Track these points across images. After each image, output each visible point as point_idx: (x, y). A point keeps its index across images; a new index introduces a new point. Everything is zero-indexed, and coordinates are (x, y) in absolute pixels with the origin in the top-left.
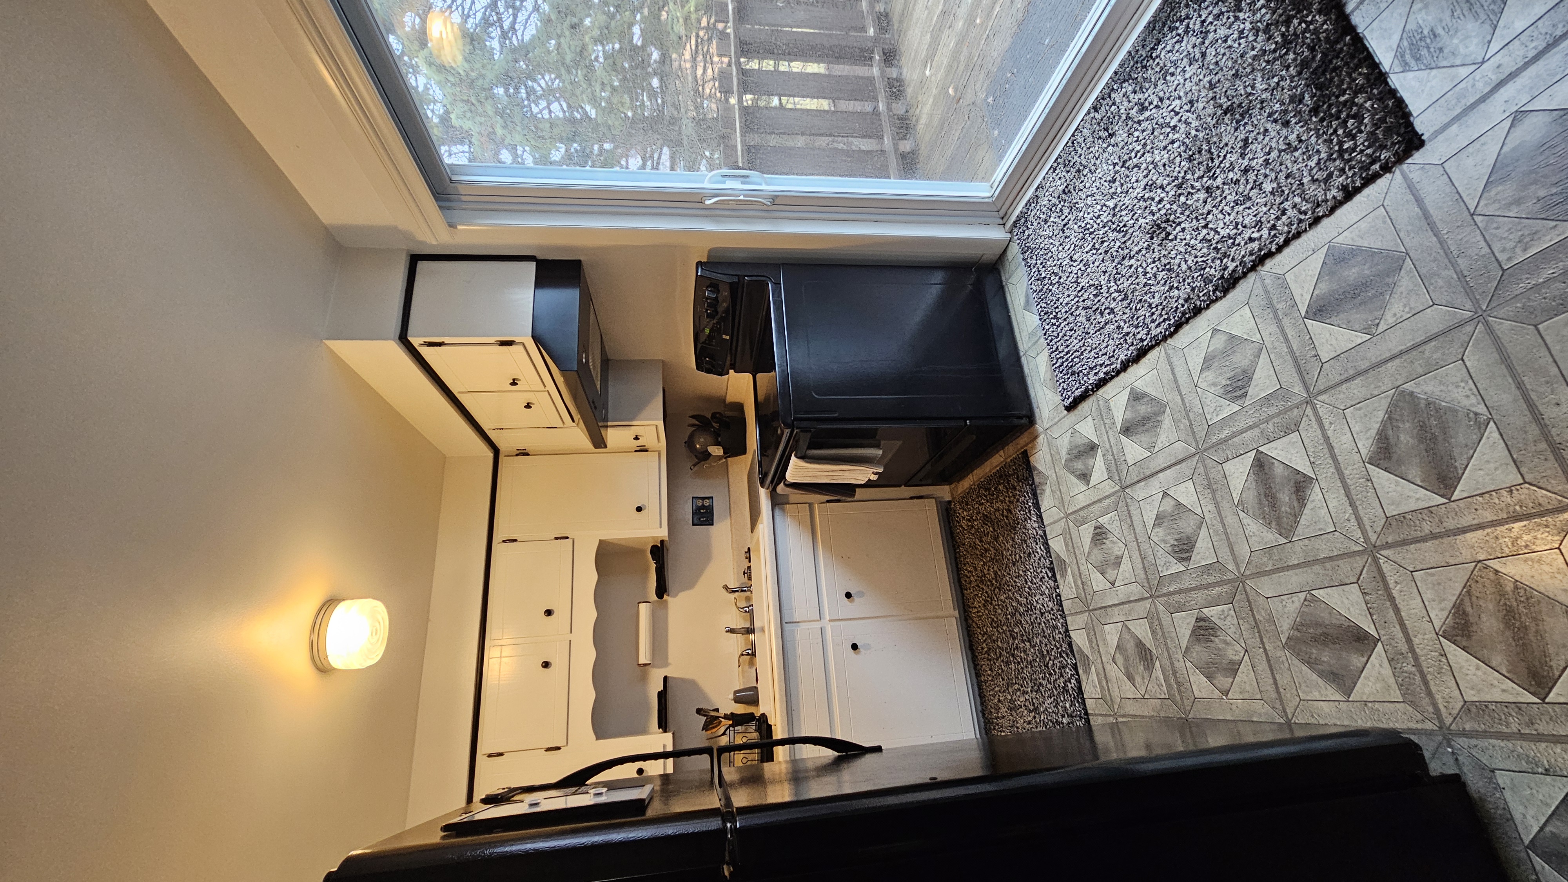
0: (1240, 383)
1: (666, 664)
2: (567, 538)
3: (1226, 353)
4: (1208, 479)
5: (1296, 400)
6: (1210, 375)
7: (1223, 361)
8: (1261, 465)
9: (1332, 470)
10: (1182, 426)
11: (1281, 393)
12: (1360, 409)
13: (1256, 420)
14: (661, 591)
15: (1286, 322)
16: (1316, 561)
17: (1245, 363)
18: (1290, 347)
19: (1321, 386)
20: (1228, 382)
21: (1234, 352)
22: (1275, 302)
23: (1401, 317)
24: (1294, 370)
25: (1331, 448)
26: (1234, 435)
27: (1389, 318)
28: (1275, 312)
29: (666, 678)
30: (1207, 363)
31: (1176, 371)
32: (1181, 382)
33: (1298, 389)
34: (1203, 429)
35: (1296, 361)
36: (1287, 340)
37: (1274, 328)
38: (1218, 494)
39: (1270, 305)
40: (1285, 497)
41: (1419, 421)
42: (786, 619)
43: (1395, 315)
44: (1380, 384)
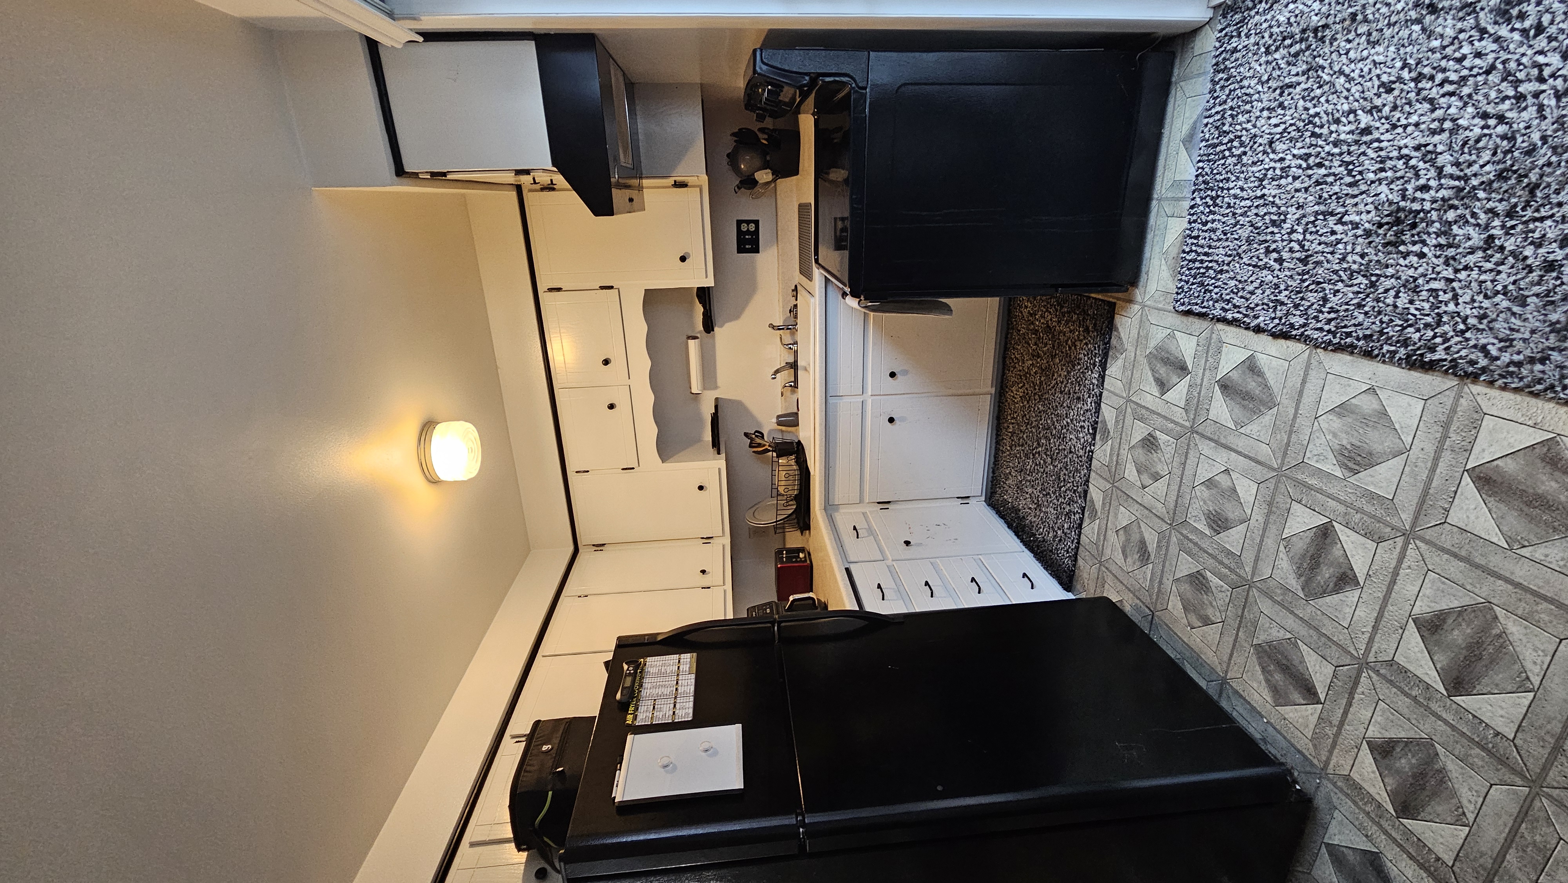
0: (1359, 458)
1: (716, 387)
2: (612, 287)
3: (1365, 420)
4: (1273, 497)
5: (1395, 521)
6: (1336, 423)
7: (1358, 424)
8: (1325, 533)
9: (1381, 595)
10: (1279, 437)
11: (1390, 504)
12: (1443, 583)
13: (1349, 500)
14: (709, 326)
15: (1447, 456)
16: (1316, 629)
17: (1377, 448)
18: (1430, 479)
19: (1429, 534)
20: (1349, 447)
21: (1375, 428)
22: (1453, 428)
23: (1550, 562)
24: (1416, 501)
25: (1393, 582)
26: (1319, 491)
27: (1539, 553)
28: (1445, 437)
29: (717, 399)
30: (1342, 410)
31: (1307, 385)
32: (1305, 400)
33: (1406, 517)
34: (1295, 459)
35: (1425, 493)
36: (1433, 470)
37: (1430, 448)
38: (1273, 518)
39: (1446, 426)
40: (1326, 573)
41: (1480, 638)
42: (831, 393)
43: (1547, 556)
44: (1478, 586)
